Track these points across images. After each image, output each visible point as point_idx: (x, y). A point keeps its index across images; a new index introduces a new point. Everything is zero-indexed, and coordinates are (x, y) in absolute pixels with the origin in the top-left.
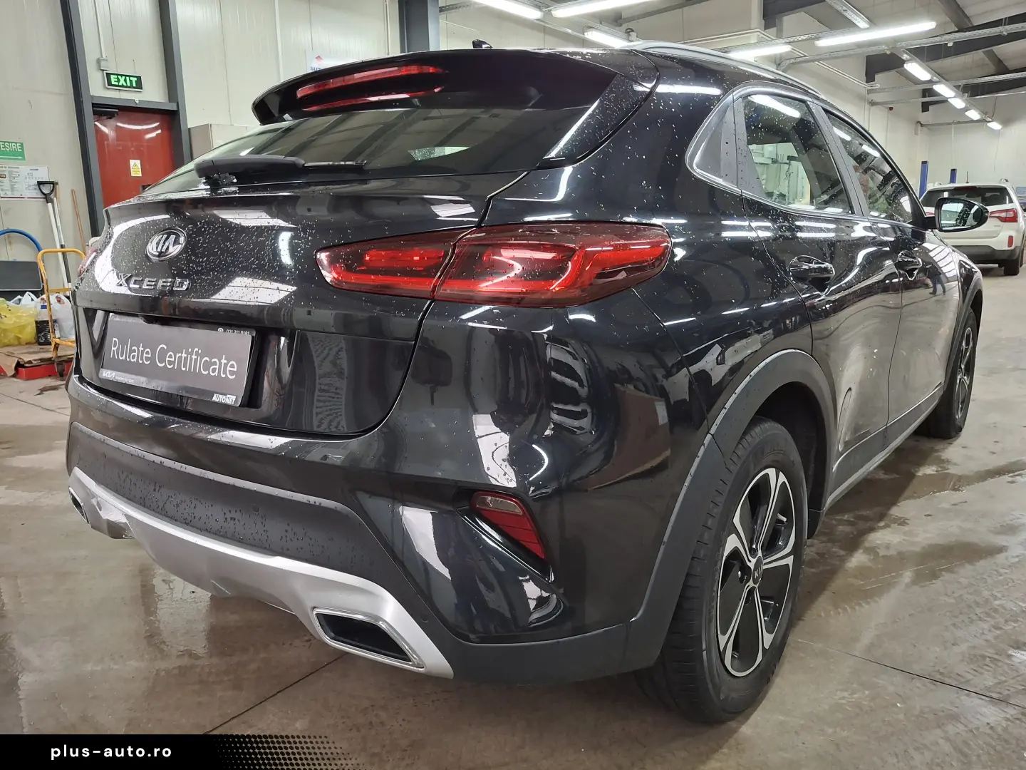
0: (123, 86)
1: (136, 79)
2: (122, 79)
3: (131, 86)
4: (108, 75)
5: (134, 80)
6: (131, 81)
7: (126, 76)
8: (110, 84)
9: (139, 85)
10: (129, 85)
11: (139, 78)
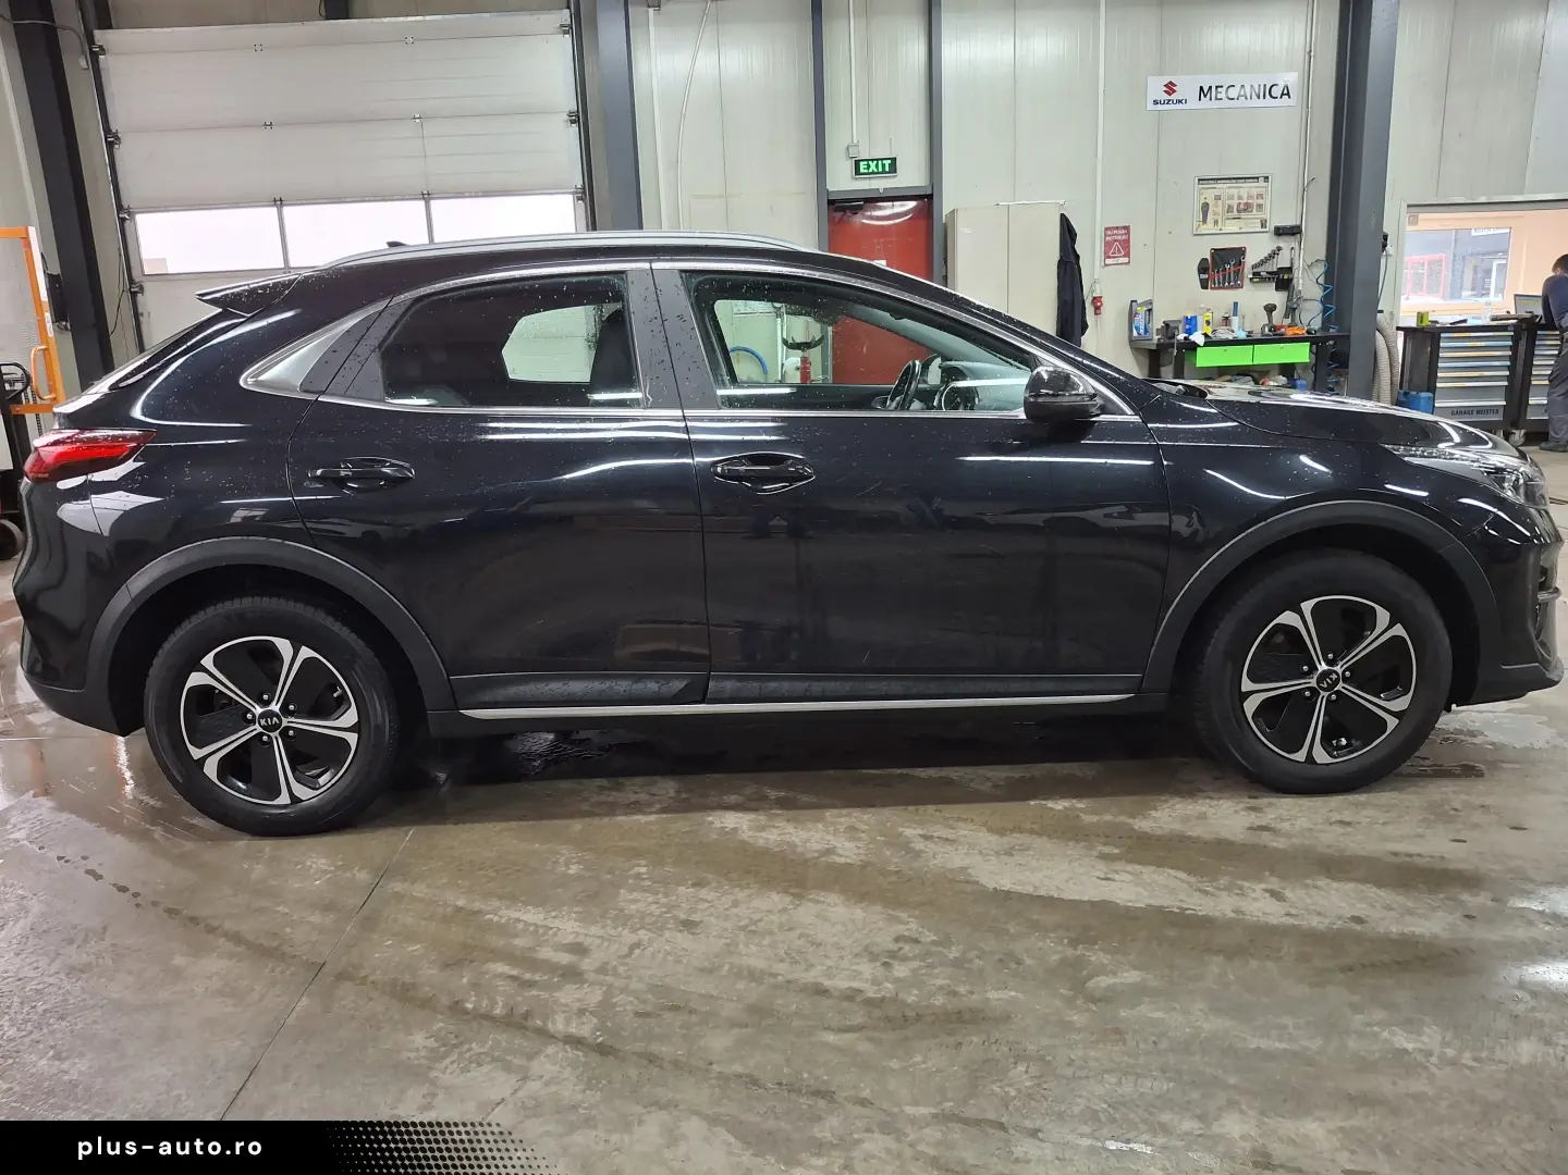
0: (873, 173)
1: (889, 161)
2: (873, 165)
3: (884, 172)
4: (857, 163)
5: (887, 162)
6: (883, 166)
7: (877, 160)
8: (857, 172)
9: (893, 169)
10: (880, 170)
11: (894, 160)
